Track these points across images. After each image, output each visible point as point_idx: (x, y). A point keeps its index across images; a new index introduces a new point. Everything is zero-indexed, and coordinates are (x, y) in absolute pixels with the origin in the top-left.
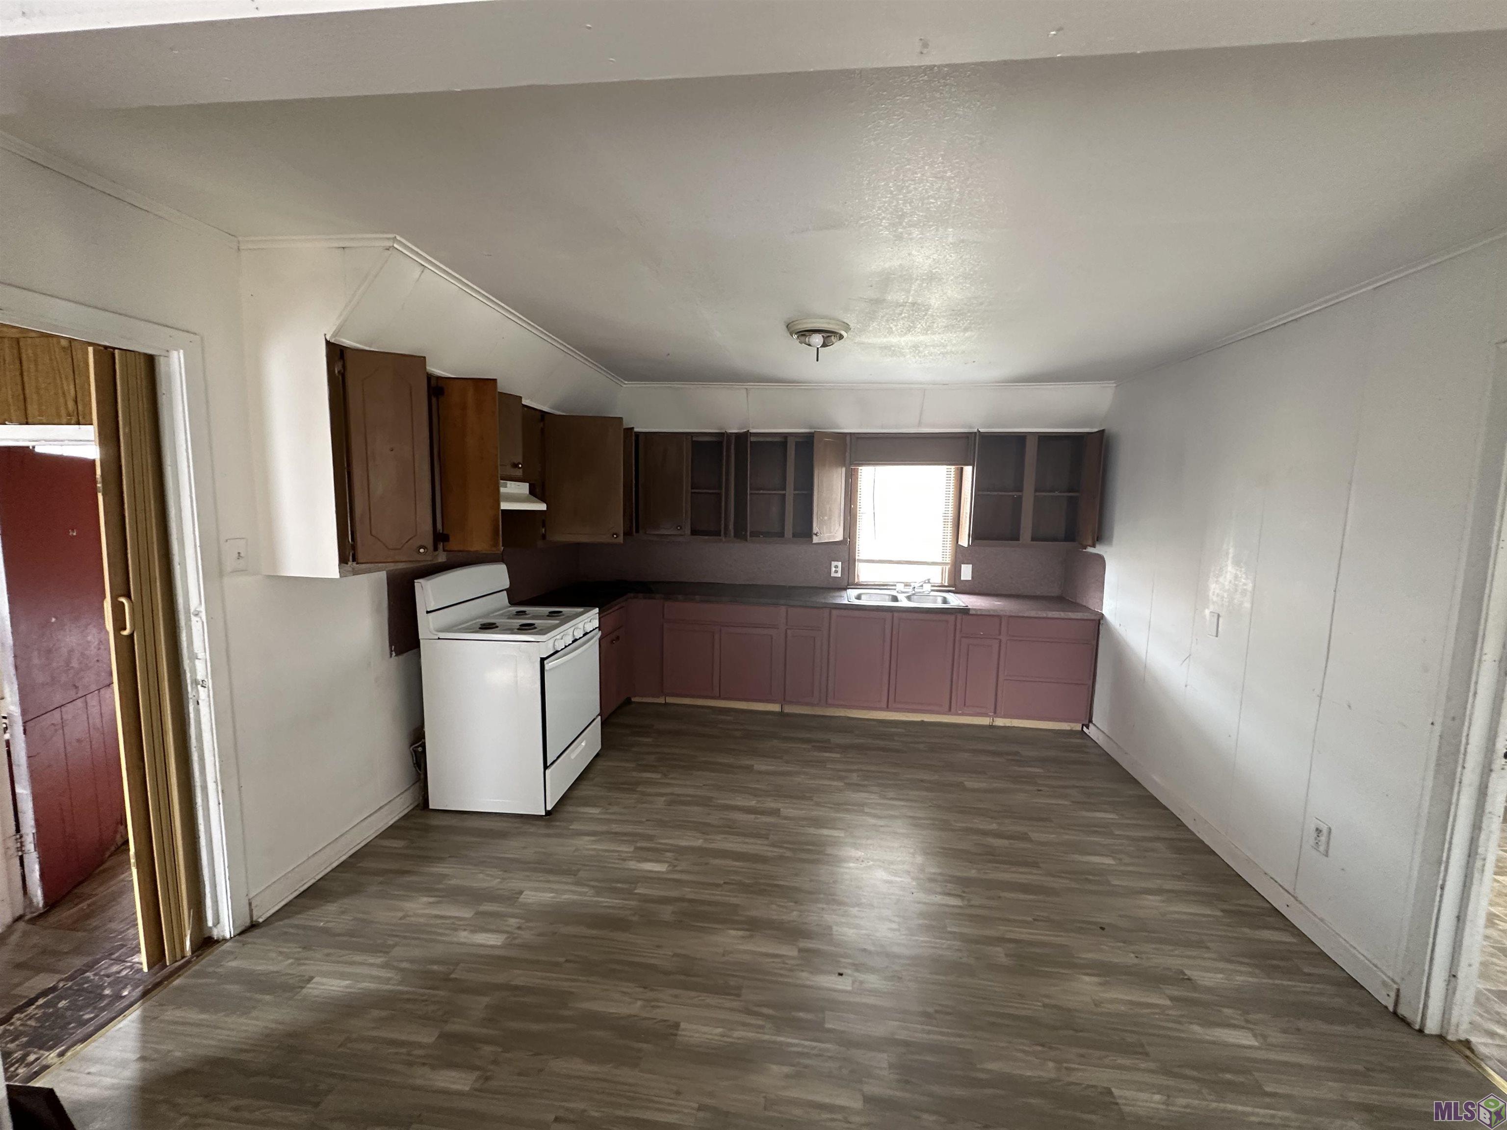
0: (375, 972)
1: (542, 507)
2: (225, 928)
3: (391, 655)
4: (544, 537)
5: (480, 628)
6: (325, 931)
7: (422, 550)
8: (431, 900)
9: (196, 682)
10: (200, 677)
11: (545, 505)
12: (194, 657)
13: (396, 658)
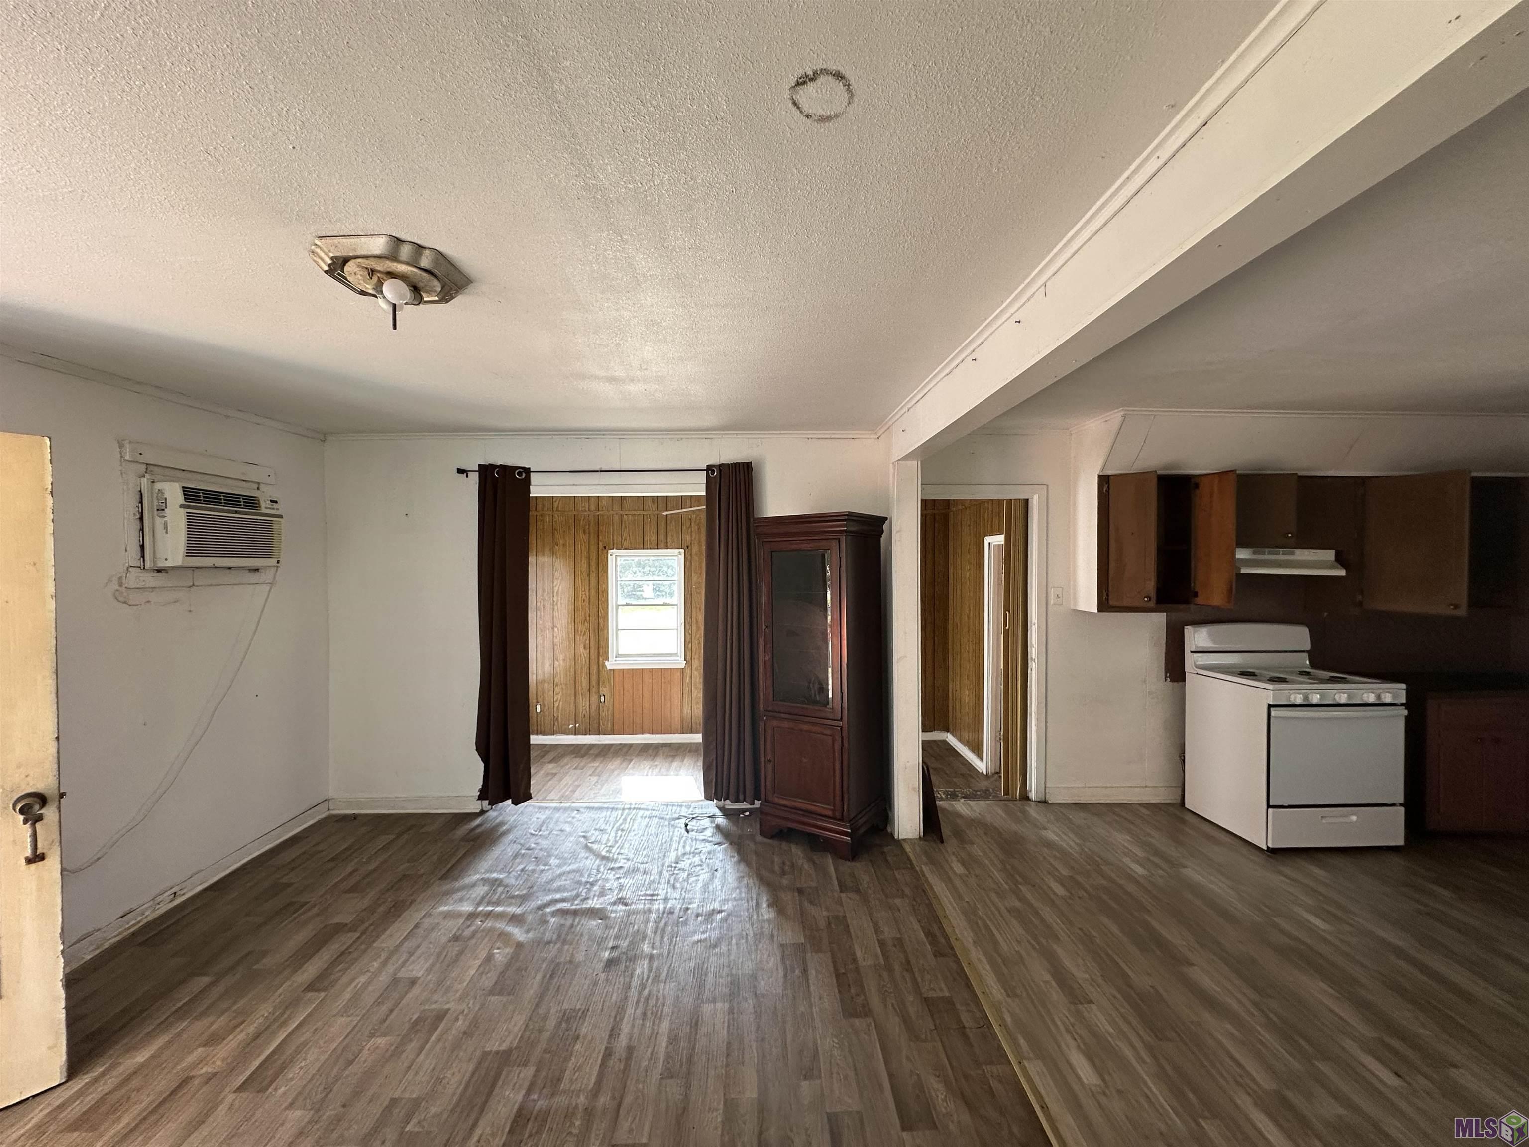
0: (1072, 844)
1: (1342, 573)
2: (1033, 795)
3: (1166, 680)
4: (1361, 604)
5: (1268, 680)
6: (1070, 821)
7: (1146, 599)
8: (1131, 840)
9: (1032, 659)
10: (1033, 657)
11: (1345, 571)
12: (1032, 646)
13: (1171, 683)
